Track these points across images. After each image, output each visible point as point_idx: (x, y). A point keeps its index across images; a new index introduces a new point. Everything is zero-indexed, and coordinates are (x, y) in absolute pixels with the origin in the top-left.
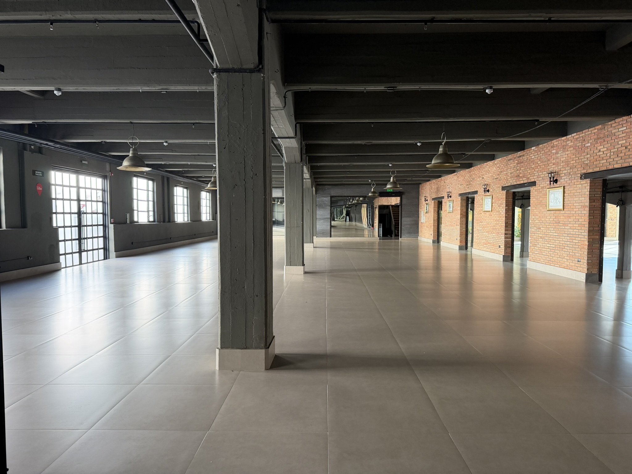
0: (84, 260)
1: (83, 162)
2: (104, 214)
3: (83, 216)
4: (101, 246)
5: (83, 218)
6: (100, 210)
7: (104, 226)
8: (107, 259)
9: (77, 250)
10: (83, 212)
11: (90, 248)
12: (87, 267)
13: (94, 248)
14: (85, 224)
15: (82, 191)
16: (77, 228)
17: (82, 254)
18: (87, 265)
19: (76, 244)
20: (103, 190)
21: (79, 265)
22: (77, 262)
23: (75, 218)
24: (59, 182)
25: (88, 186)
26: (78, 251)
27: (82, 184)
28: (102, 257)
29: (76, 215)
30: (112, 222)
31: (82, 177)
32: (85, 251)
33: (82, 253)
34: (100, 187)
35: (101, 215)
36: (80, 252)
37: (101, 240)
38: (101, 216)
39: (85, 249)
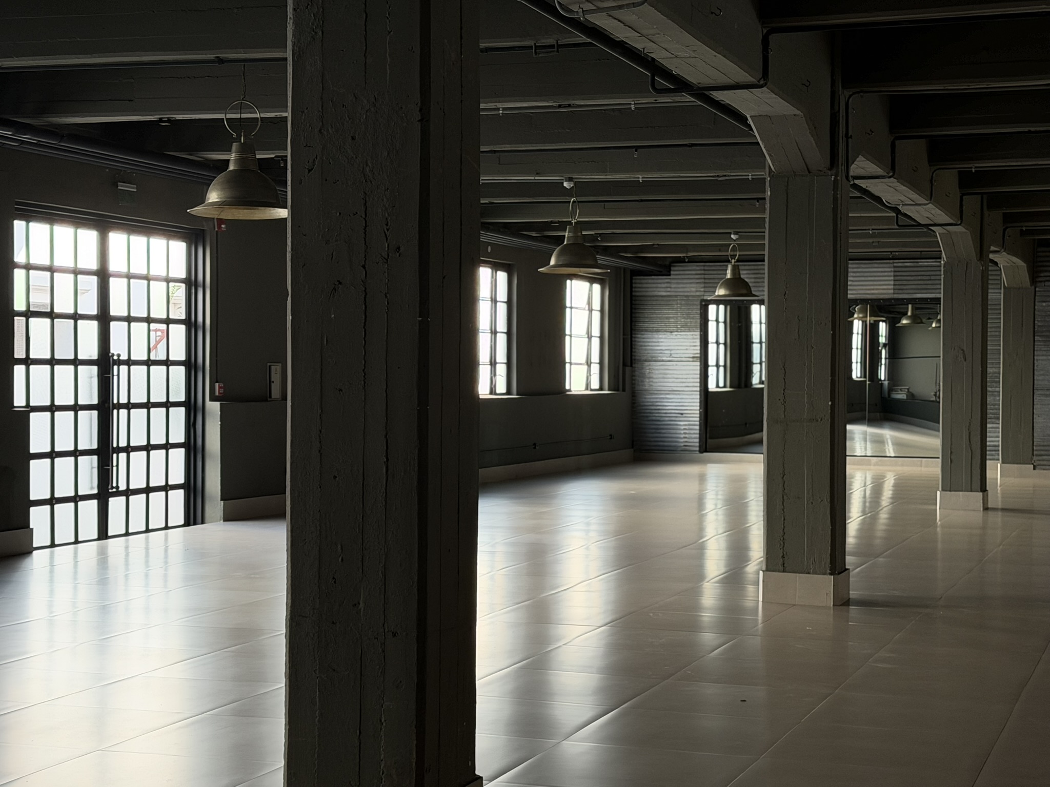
0: (115, 525)
1: (122, 187)
2: (190, 365)
3: (115, 373)
4: (178, 476)
5: (115, 378)
6: (179, 352)
7: (192, 407)
8: (195, 524)
9: (92, 488)
10: (115, 358)
11: (138, 482)
12: (127, 547)
13: (151, 485)
14: (124, 400)
15: (117, 287)
16: (95, 413)
17: (110, 503)
18: (127, 541)
19: (92, 468)
20: (191, 283)
21: (99, 539)
22: (89, 528)
23: (91, 377)
24: (40, 257)
25: (139, 268)
26: (95, 491)
27: (116, 264)
28: (177, 514)
29: (94, 369)
30: (217, 394)
31: (117, 239)
32: (118, 493)
33: (110, 499)
34: (180, 272)
35: (182, 369)
36: (104, 493)
37: (178, 456)
38: (179, 374)
39: (117, 487)
